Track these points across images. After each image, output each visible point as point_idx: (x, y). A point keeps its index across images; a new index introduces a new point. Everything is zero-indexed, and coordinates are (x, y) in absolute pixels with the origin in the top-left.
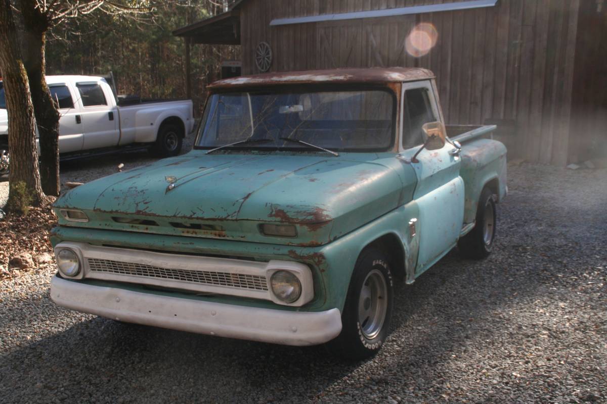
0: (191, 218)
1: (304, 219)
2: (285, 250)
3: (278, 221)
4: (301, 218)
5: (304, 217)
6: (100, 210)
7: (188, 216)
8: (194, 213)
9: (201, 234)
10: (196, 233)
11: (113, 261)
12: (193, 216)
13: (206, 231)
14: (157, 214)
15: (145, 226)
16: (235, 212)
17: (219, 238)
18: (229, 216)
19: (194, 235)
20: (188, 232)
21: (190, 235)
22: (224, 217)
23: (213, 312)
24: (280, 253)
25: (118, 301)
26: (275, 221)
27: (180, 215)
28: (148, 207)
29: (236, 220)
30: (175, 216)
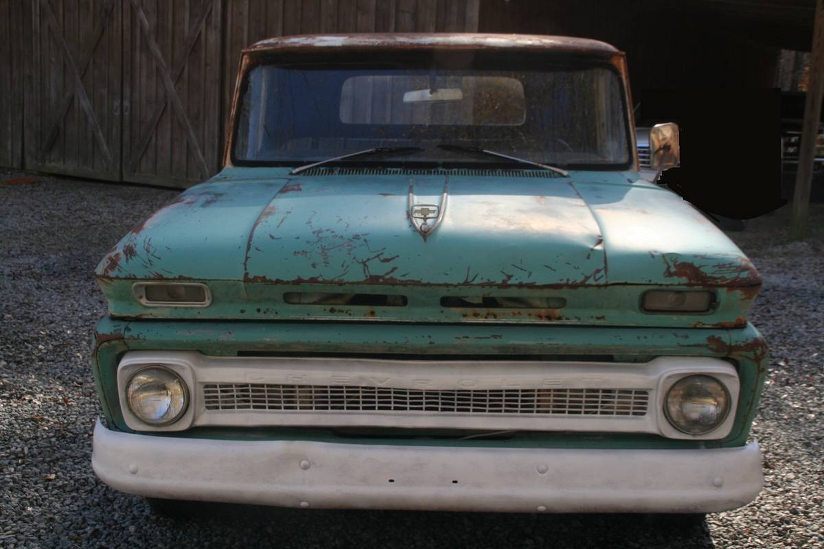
0: (504, 285)
1: (738, 277)
2: (701, 338)
3: (684, 285)
4: (730, 276)
5: (735, 275)
6: (264, 279)
7: (499, 282)
8: (509, 277)
9: (506, 316)
10: (495, 316)
11: (271, 386)
12: (509, 282)
13: (517, 311)
14: (424, 281)
15: (367, 309)
16: (598, 271)
17: (548, 322)
18: (587, 278)
19: (491, 320)
20: (476, 315)
21: (481, 320)
22: (578, 281)
23: (543, 467)
24: (692, 343)
25: (306, 468)
26: (679, 285)
27: (477, 281)
28: (395, 269)
29: (606, 285)
30: (466, 283)
